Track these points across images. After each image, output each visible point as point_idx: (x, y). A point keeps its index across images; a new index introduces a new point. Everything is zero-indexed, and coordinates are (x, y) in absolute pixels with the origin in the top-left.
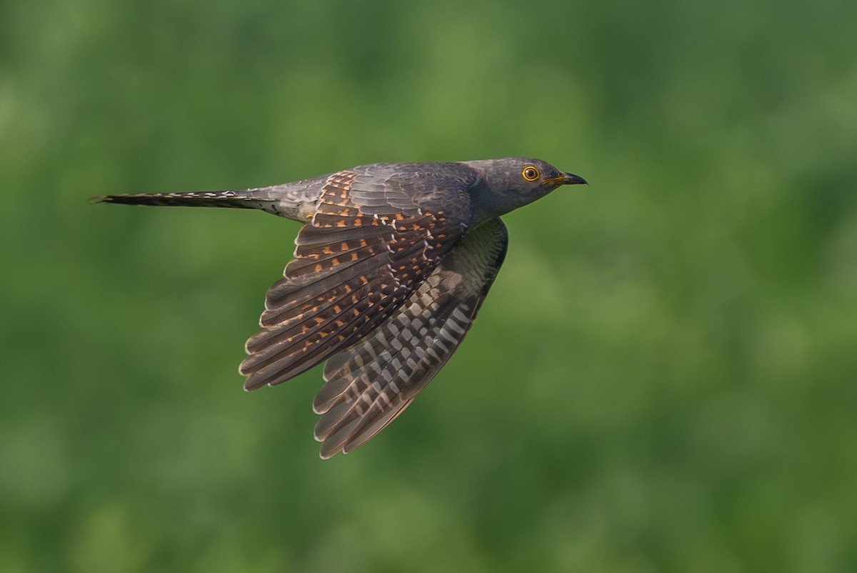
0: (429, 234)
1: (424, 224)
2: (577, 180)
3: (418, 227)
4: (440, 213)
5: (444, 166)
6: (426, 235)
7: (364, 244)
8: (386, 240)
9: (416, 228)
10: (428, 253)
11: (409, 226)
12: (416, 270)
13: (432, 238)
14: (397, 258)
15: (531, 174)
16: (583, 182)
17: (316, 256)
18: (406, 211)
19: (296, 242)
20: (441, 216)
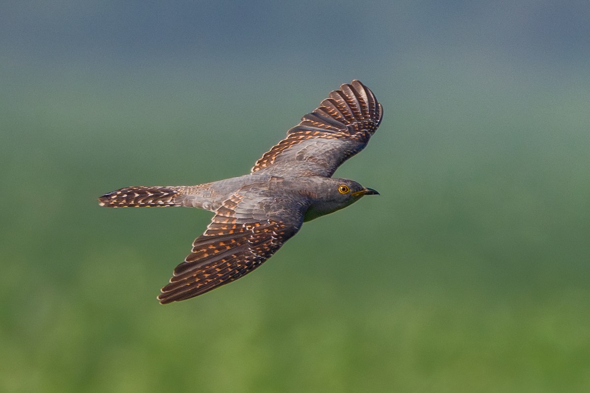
0: (274, 233)
1: (271, 228)
2: (372, 192)
3: (267, 230)
4: (281, 222)
5: (289, 193)
6: (273, 233)
7: (234, 241)
8: (247, 238)
9: (266, 231)
10: (274, 241)
11: (261, 230)
12: (267, 249)
13: (276, 234)
14: (254, 245)
15: (344, 189)
16: (376, 193)
17: (205, 250)
18: (262, 221)
19: (193, 245)
20: (282, 224)
